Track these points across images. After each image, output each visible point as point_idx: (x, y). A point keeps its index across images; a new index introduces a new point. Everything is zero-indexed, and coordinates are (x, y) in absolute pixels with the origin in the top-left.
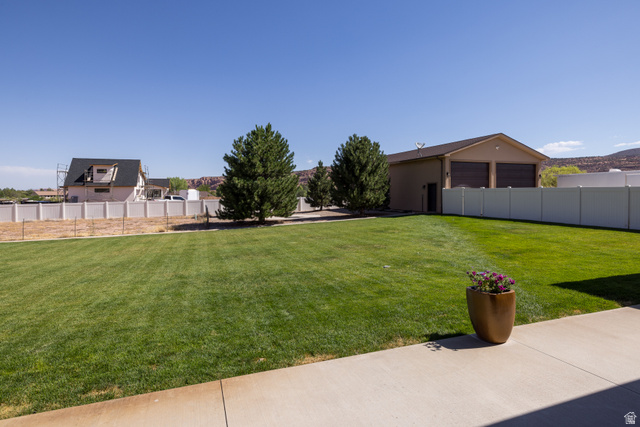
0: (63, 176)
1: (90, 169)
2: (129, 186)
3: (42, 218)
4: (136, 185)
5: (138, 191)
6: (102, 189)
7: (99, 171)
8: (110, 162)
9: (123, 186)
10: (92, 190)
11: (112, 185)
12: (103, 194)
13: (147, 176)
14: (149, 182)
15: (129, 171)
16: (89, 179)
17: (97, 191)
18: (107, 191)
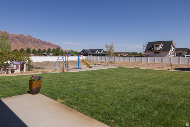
0: (145, 48)
1: (153, 45)
2: (167, 51)
3: (136, 61)
4: (170, 51)
5: (171, 53)
6: (157, 52)
7: (156, 46)
8: (160, 43)
9: (165, 51)
10: (153, 53)
11: (160, 51)
12: (157, 54)
13: (175, 47)
14: (176, 50)
15: (167, 45)
16: (153, 49)
17: (155, 53)
18: (159, 53)
